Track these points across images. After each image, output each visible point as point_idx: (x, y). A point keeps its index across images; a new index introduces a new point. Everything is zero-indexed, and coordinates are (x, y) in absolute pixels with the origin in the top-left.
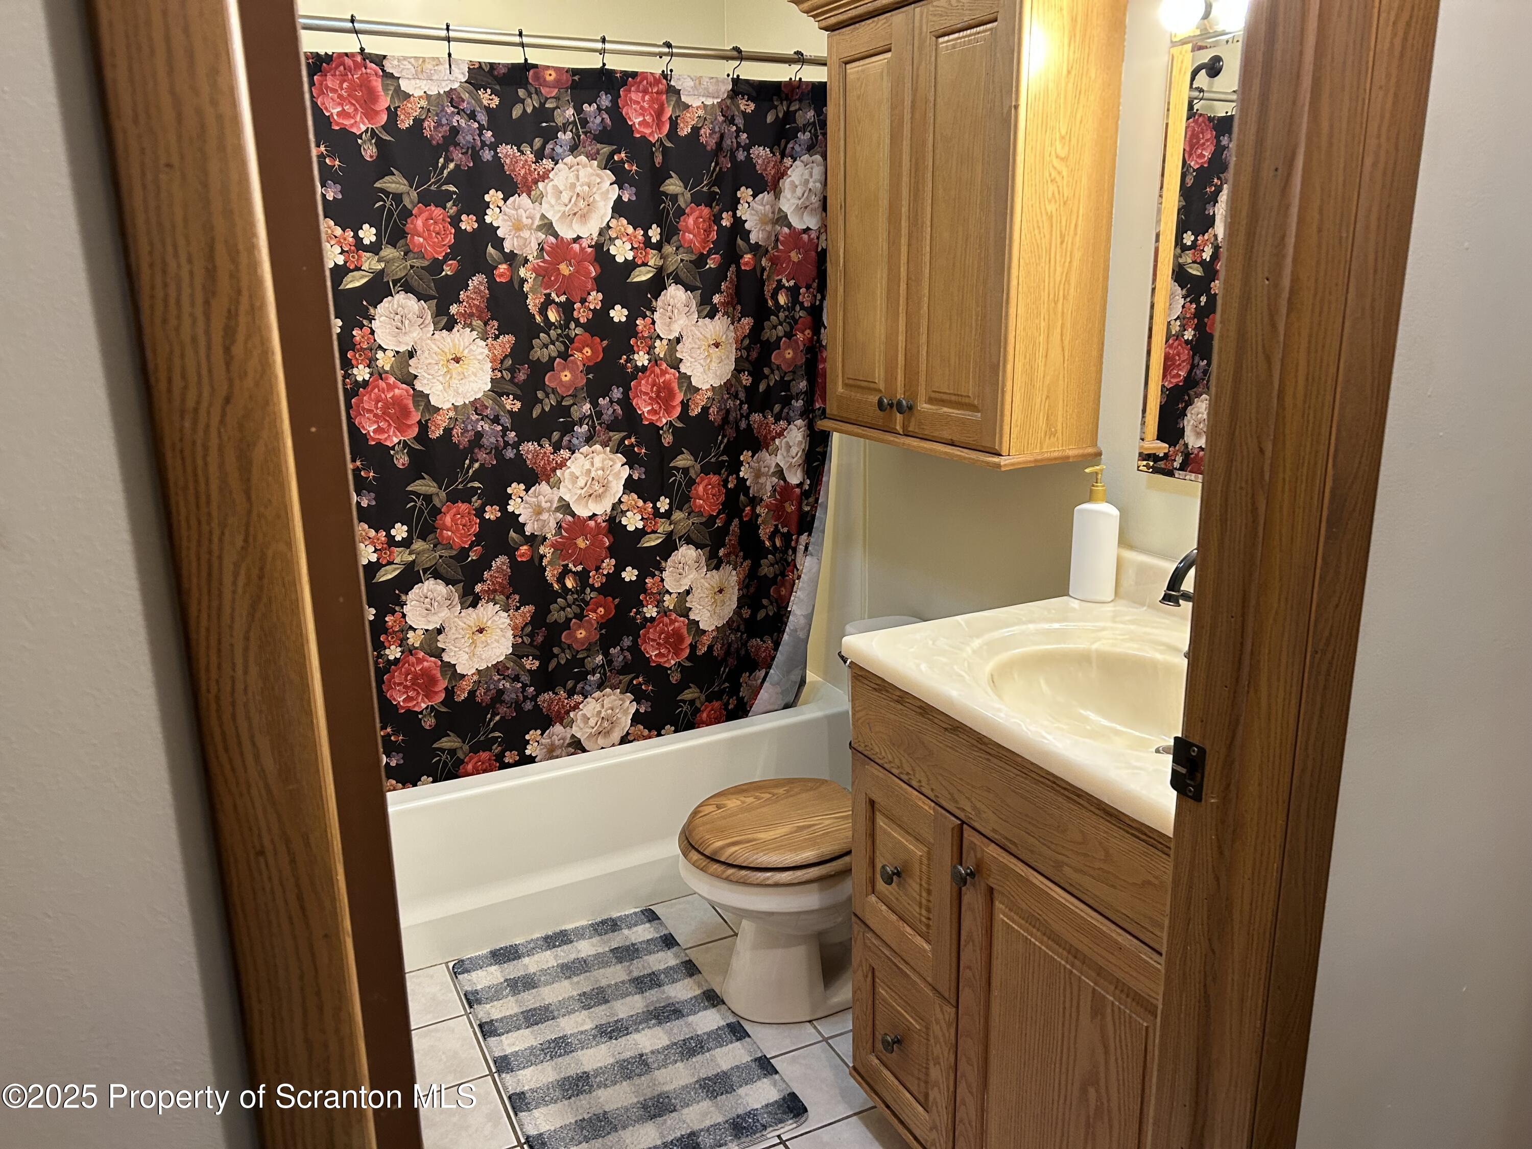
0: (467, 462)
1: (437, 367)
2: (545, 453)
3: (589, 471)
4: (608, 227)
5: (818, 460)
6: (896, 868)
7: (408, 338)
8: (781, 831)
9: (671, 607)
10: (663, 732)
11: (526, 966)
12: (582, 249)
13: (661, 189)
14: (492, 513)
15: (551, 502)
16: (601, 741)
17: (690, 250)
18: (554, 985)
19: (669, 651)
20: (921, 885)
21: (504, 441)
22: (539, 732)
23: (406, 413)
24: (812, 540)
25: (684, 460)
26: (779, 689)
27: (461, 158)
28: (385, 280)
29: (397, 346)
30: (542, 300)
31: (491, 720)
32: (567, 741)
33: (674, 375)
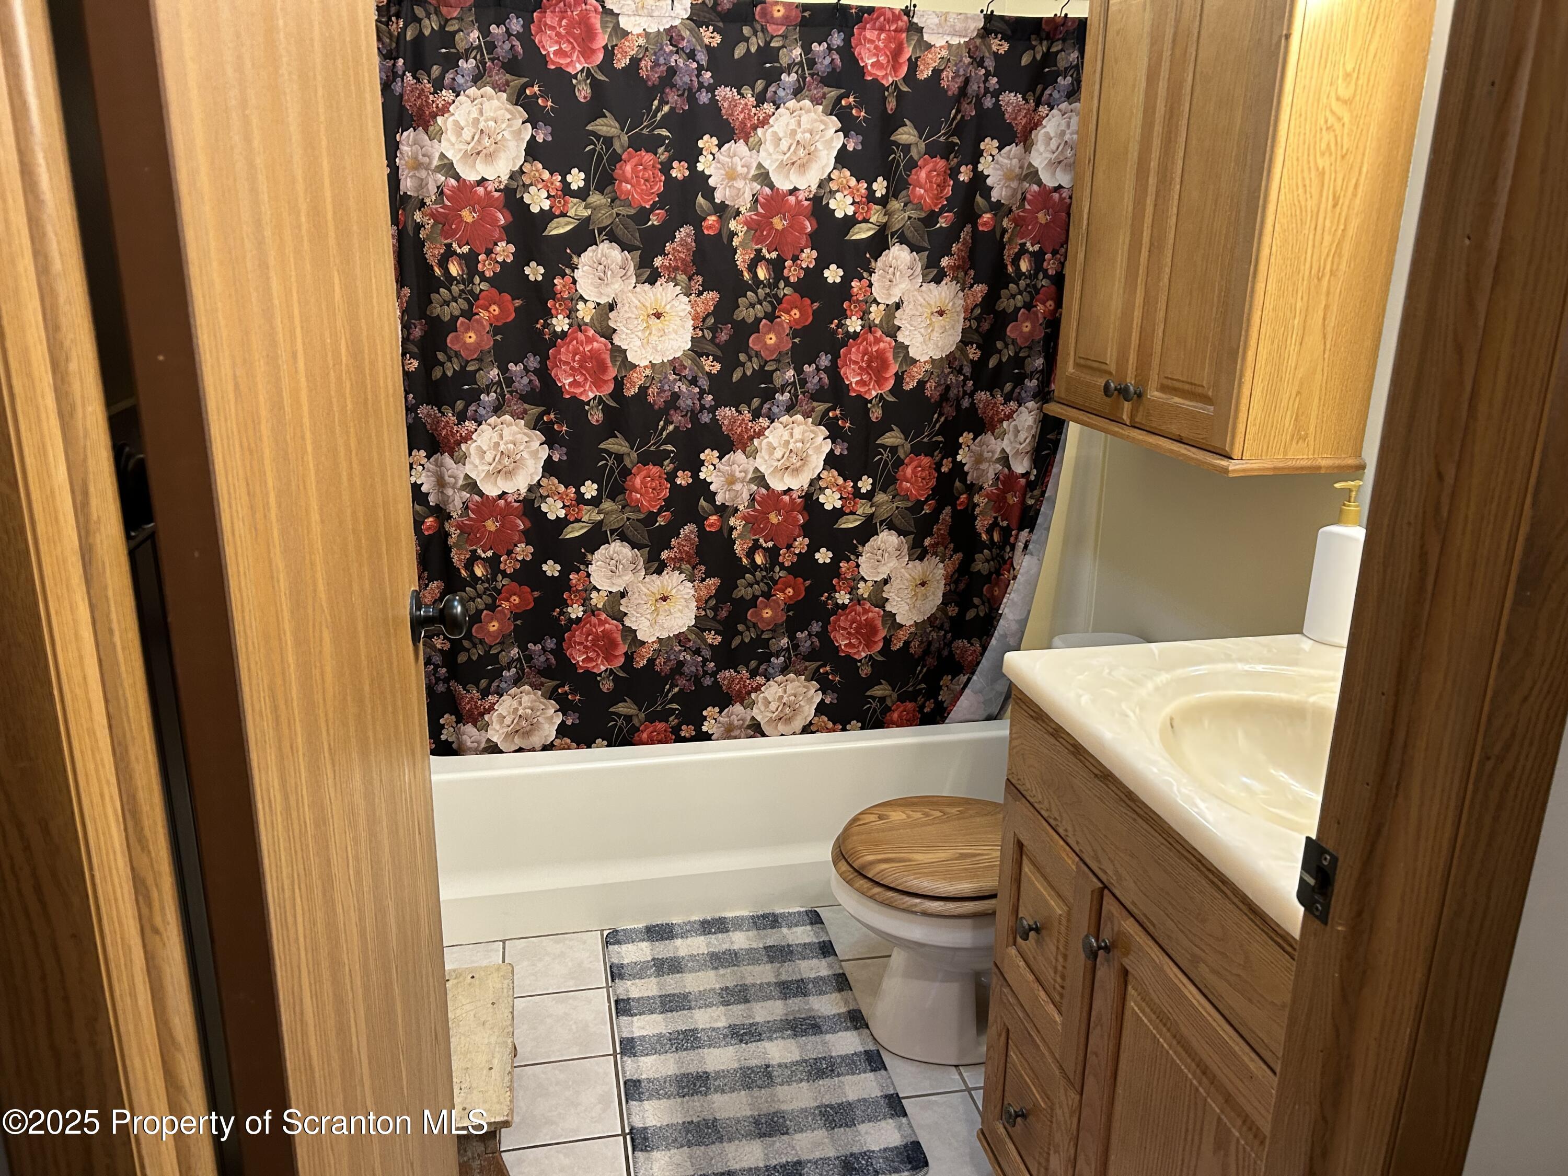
0: (662, 423)
1: (636, 322)
2: (743, 420)
3: (787, 442)
4: (830, 178)
5: (1049, 448)
6: (1035, 923)
7: (609, 290)
8: (942, 855)
9: (866, 596)
10: (848, 727)
11: (677, 949)
12: (798, 202)
13: (892, 138)
14: (683, 479)
15: (746, 472)
16: (781, 727)
17: (919, 207)
18: (699, 974)
19: (860, 642)
20: (1058, 948)
21: (701, 404)
22: (717, 709)
23: (603, 368)
24: (1034, 537)
25: (892, 438)
26: (982, 699)
27: (677, 101)
28: (591, 228)
29: (599, 298)
30: (752, 256)
31: (669, 691)
32: (747, 723)
33: (890, 344)
